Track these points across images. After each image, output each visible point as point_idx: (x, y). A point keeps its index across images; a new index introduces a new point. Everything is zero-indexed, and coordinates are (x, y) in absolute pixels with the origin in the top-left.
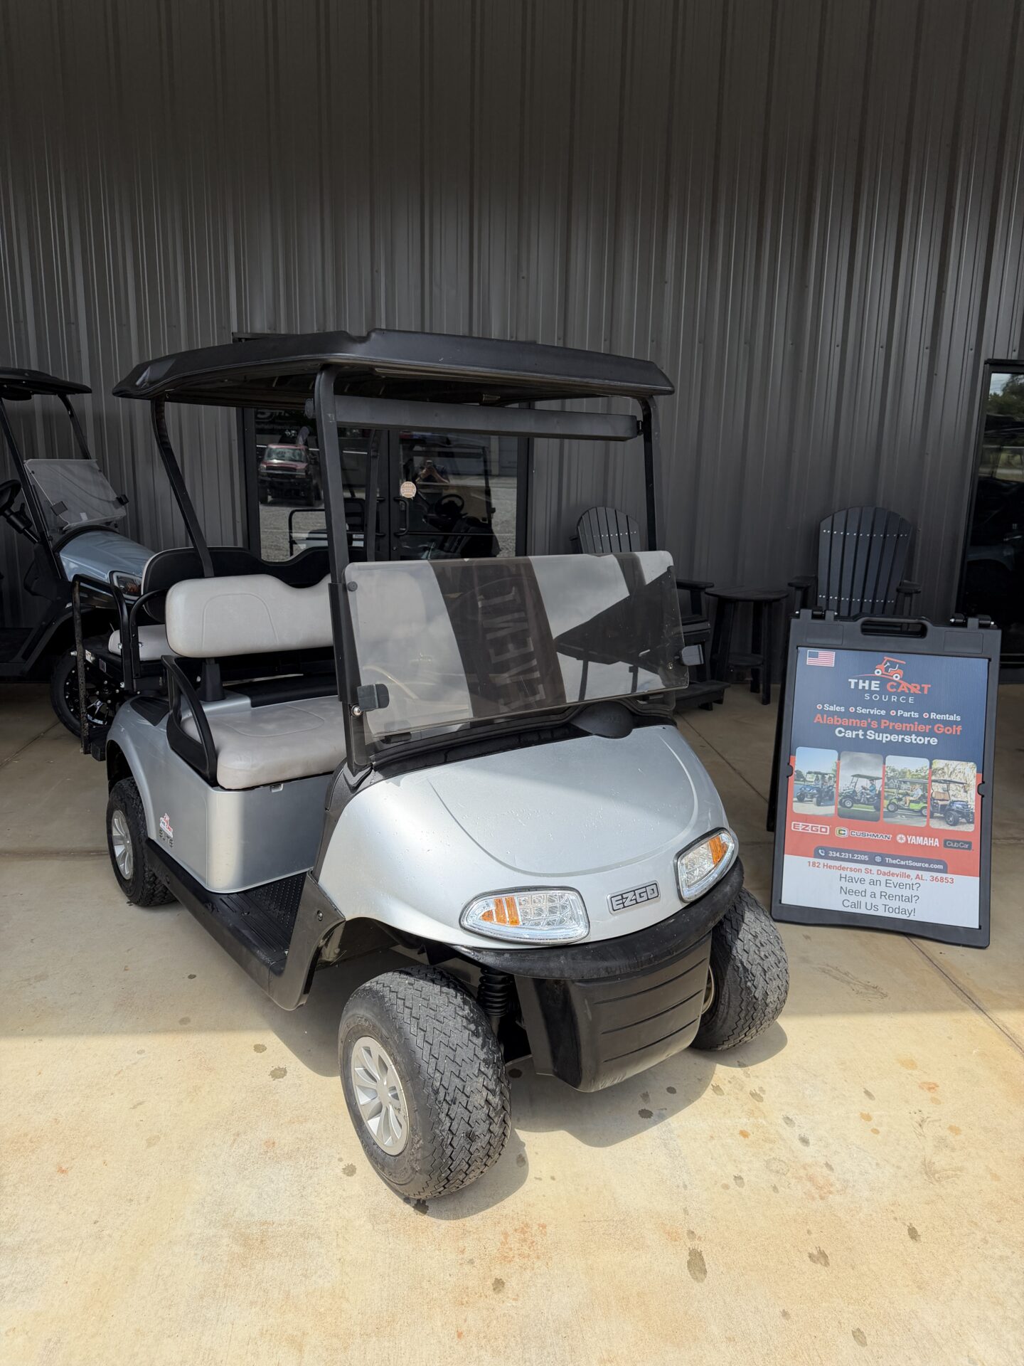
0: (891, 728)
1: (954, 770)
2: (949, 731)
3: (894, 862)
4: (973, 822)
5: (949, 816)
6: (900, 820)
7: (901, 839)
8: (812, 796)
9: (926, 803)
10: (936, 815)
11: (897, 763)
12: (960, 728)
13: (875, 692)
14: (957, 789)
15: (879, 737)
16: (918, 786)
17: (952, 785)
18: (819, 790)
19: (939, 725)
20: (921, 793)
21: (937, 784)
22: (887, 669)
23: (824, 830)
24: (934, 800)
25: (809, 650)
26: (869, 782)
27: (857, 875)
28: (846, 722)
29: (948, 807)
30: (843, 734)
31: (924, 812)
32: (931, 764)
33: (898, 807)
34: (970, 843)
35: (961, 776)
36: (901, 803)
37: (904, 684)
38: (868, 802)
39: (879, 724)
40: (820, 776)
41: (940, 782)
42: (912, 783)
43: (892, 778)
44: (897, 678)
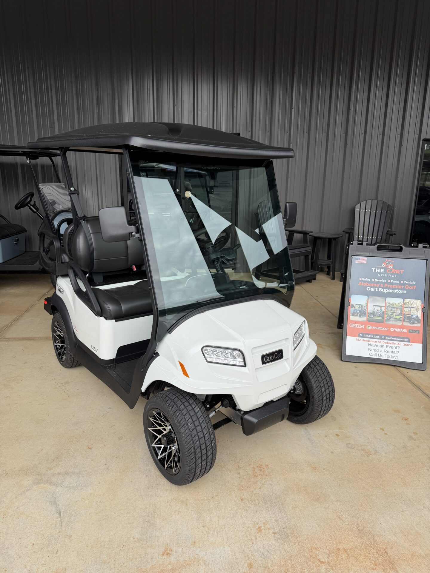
0: (388, 287)
1: (413, 303)
2: (411, 288)
3: (389, 338)
4: (420, 323)
5: (411, 321)
6: (392, 322)
7: (392, 329)
8: (358, 314)
9: (402, 316)
10: (406, 320)
11: (391, 300)
12: (415, 287)
13: (382, 273)
14: (414, 310)
15: (383, 290)
16: (399, 309)
17: (412, 309)
18: (360, 311)
19: (407, 286)
20: (400, 312)
21: (406, 308)
22: (387, 264)
23: (362, 326)
24: (405, 314)
25: (356, 257)
26: (380, 308)
27: (375, 344)
28: (371, 285)
29: (410, 317)
30: (370, 290)
31: (401, 319)
32: (404, 301)
33: (391, 317)
34: (419, 331)
35: (415, 305)
37: (393, 270)
38: (379, 316)
39: (384, 285)
40: (360, 306)
41: (407, 308)
42: (397, 308)
43: (389, 306)
44: (391, 267)
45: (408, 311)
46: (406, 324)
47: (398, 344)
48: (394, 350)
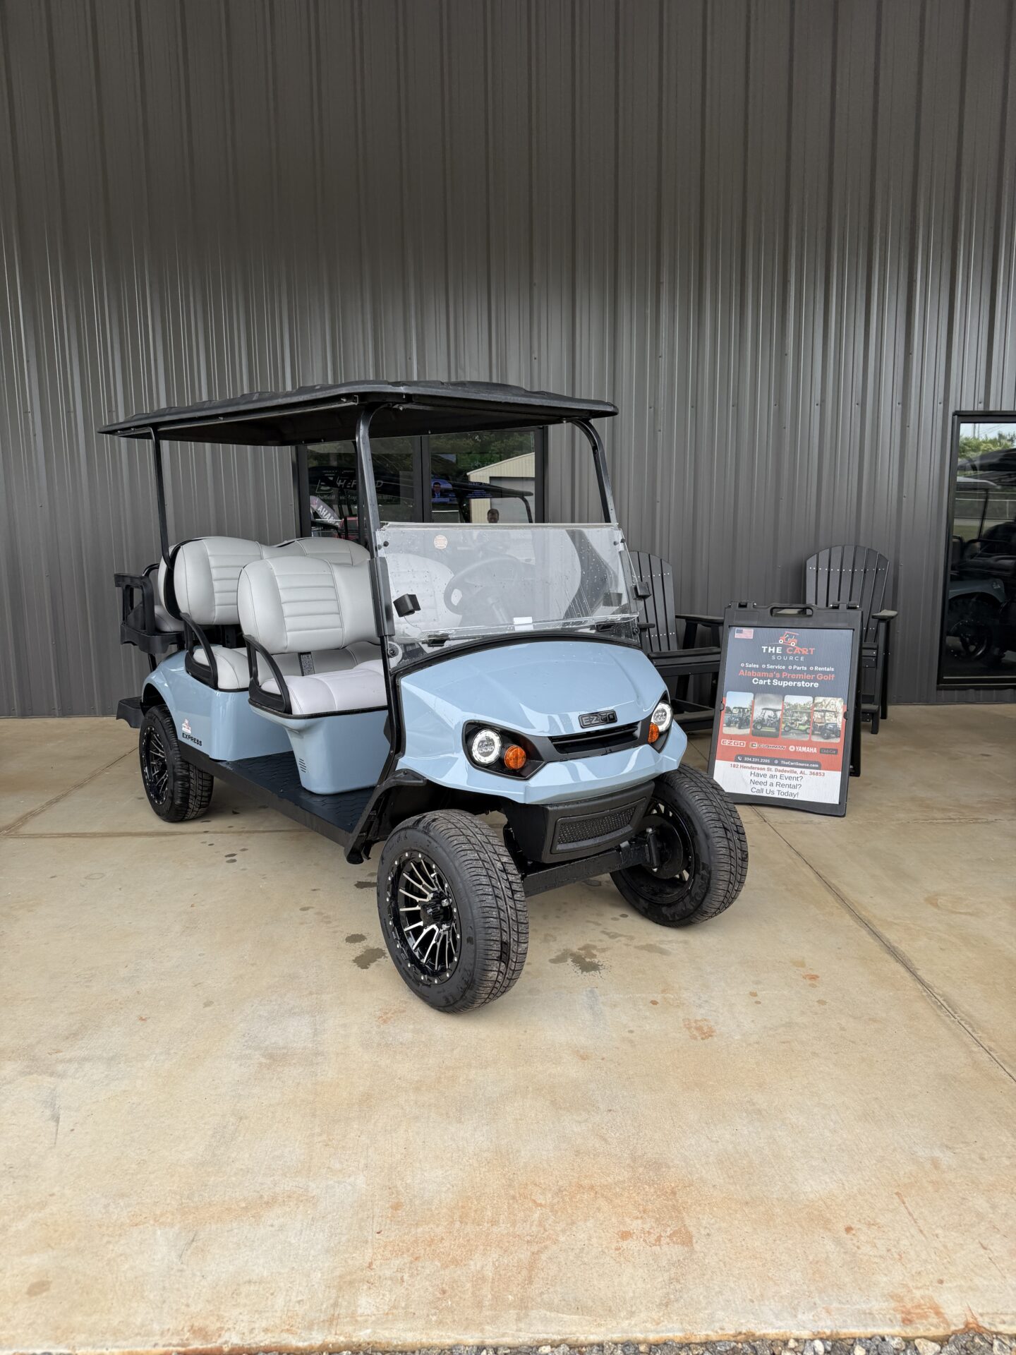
2: (826, 678)
3: (787, 763)
4: (839, 737)
5: (826, 732)
6: (792, 736)
7: (792, 748)
8: (736, 723)
9: (810, 725)
11: (792, 700)
12: (833, 676)
13: (779, 654)
14: (830, 716)
16: (804, 714)
17: (827, 713)
18: (740, 719)
20: (806, 718)
22: (788, 638)
23: (742, 744)
25: (737, 629)
26: (773, 713)
27: (761, 772)
28: (759, 674)
31: (808, 731)
32: (814, 700)
33: (791, 728)
34: (837, 750)
35: (834, 707)
36: (793, 726)
37: (798, 648)
38: (771, 726)
39: (781, 675)
41: (819, 711)
42: (801, 713)
43: (788, 709)
44: (793, 644)
45: (819, 717)
46: (815, 739)
47: (801, 772)
48: (794, 782)
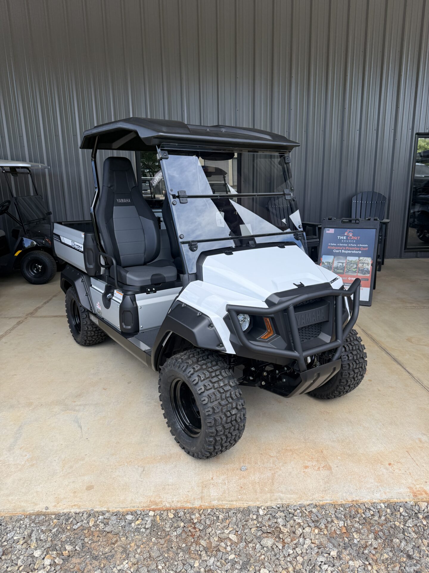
2: (364, 249)
6: (350, 274)
7: (350, 279)
11: (350, 258)
12: (367, 248)
13: (345, 239)
20: (355, 266)
21: (360, 264)
22: (348, 233)
25: (327, 229)
26: (342, 264)
28: (336, 248)
31: (356, 271)
32: (359, 258)
33: (349, 270)
34: (368, 279)
37: (353, 237)
38: (341, 269)
39: (345, 248)
40: (329, 263)
42: (353, 264)
43: (348, 262)
44: (351, 235)
